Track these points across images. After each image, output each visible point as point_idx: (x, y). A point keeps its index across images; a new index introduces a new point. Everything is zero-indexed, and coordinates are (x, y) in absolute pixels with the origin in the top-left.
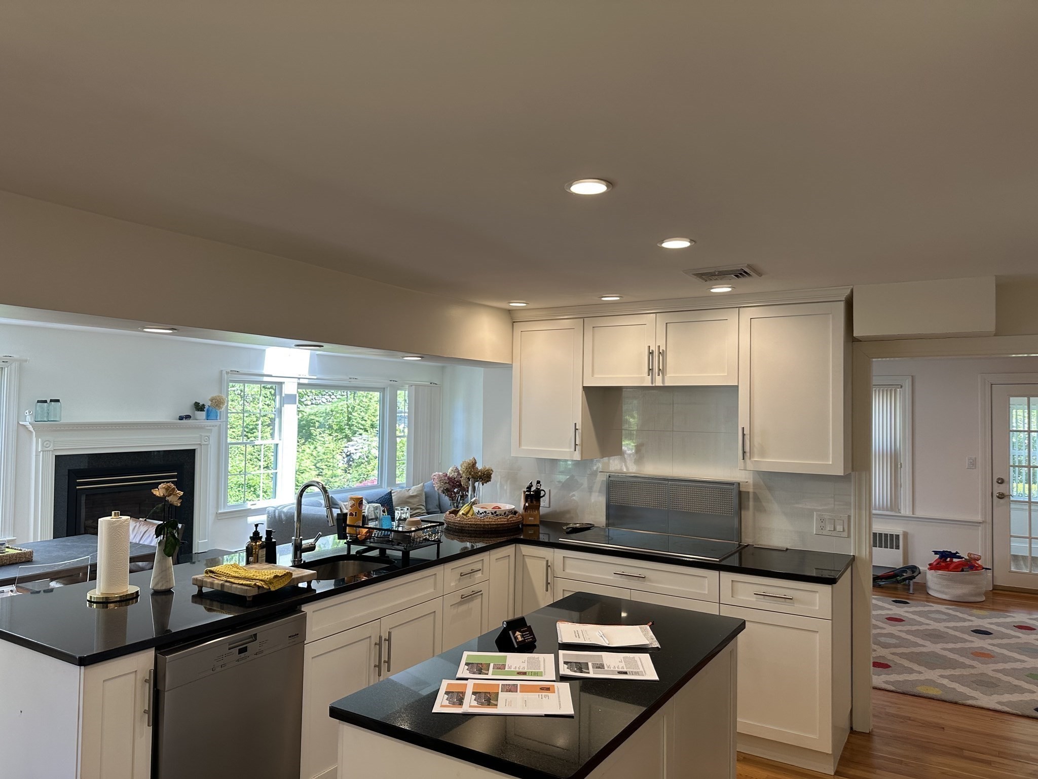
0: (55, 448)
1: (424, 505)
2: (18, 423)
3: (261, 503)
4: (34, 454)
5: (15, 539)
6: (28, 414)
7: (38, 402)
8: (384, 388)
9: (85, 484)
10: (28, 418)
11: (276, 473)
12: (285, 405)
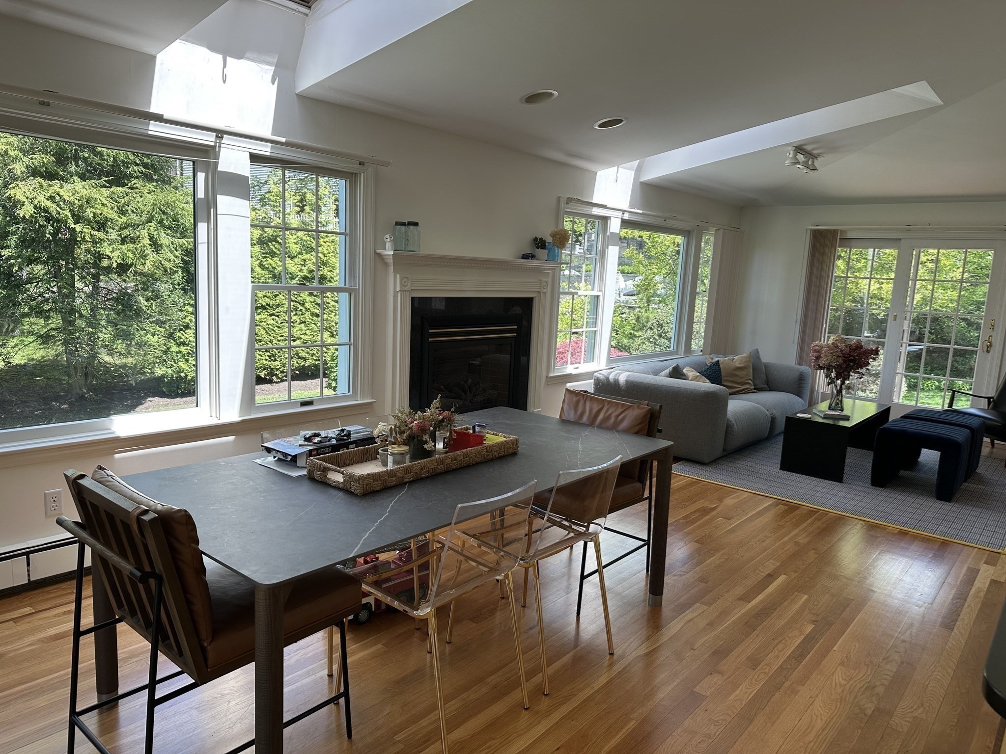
0: (413, 288)
1: (752, 378)
2: (375, 251)
3: (584, 368)
4: (392, 294)
5: (375, 402)
6: (389, 240)
7: (397, 224)
8: (689, 231)
9: (438, 336)
10: (388, 245)
11: (595, 331)
12: (610, 247)
